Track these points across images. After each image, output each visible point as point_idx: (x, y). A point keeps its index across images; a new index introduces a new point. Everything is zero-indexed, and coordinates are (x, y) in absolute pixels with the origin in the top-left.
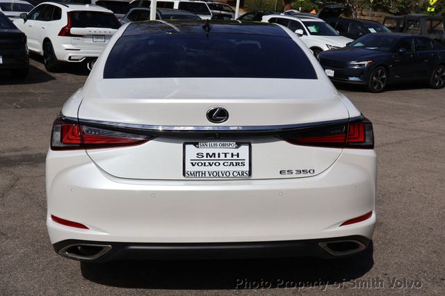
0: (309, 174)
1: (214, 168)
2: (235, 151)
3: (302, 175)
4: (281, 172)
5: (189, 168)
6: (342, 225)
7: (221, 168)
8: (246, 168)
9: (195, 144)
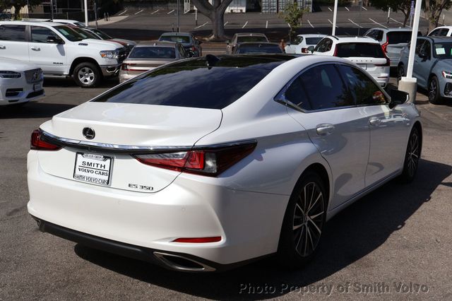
0: (149, 191)
1: (89, 175)
2: (103, 163)
3: (144, 190)
4: (129, 185)
5: (78, 173)
6: (174, 241)
7: (93, 175)
8: (106, 178)
9: (82, 154)
